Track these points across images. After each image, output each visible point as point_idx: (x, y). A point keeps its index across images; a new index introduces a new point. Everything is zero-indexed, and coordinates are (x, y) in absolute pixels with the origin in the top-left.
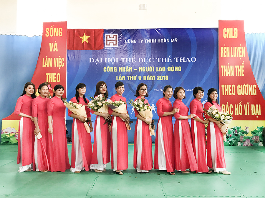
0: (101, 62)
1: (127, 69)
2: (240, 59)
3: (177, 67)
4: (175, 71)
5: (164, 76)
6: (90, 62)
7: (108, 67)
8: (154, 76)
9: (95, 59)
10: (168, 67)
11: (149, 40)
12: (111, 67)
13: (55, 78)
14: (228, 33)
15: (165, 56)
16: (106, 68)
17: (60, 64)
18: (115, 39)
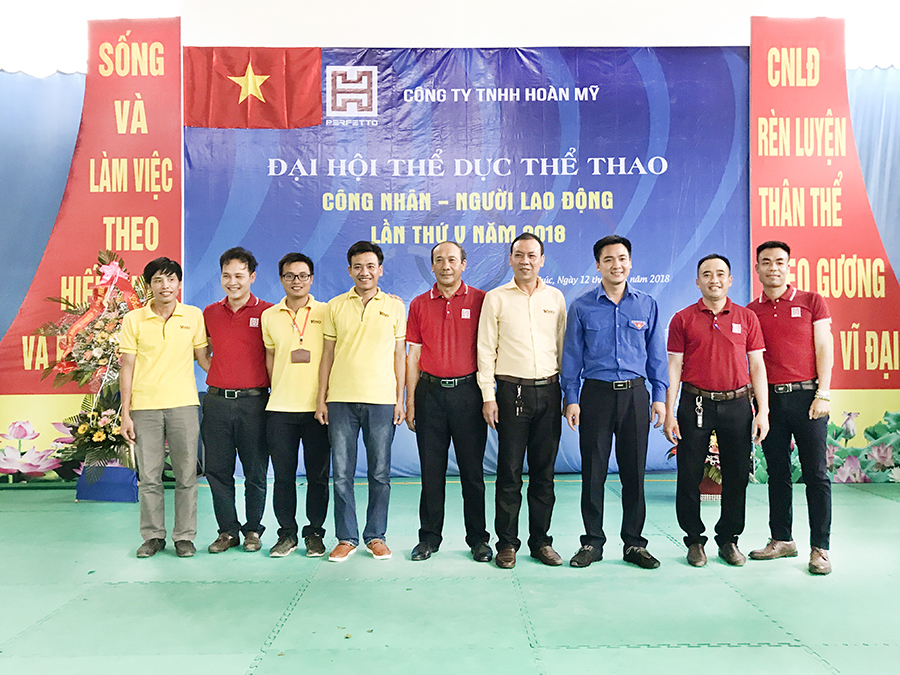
0: (314, 173)
1: (409, 201)
2: (829, 162)
3: (598, 193)
4: (591, 207)
5: (551, 227)
6: (272, 173)
7: (341, 194)
8: (513, 228)
9: (291, 163)
10: (565, 194)
11: (495, 90)
12: (350, 195)
13: (139, 233)
14: (785, 68)
15: (554, 152)
16: (331, 198)
17: (158, 181)
18: (366, 88)
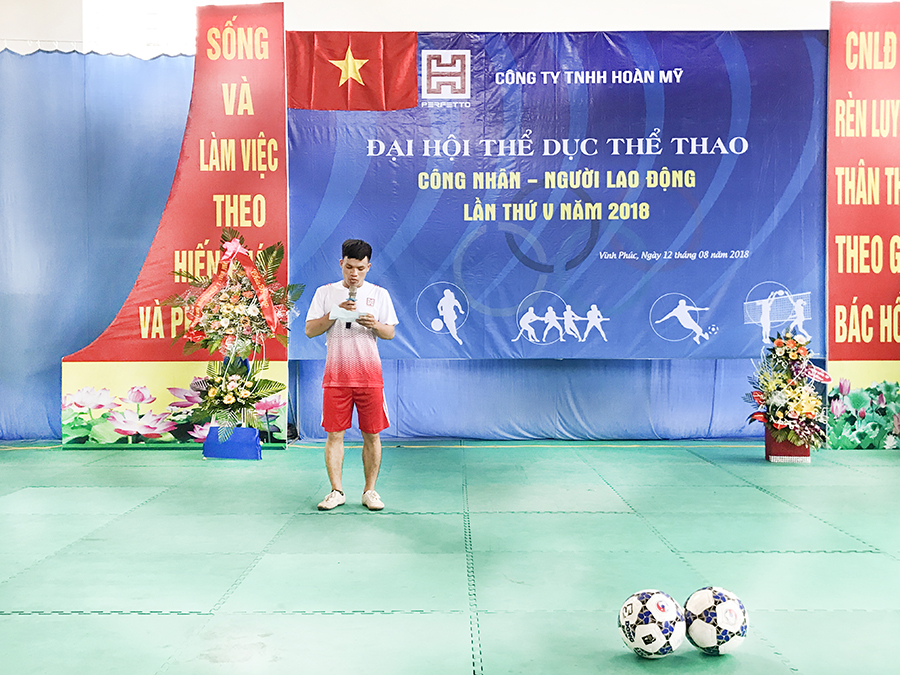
0: (410, 153)
1: (500, 180)
3: (681, 172)
4: (674, 185)
5: (635, 204)
6: (371, 153)
7: (436, 174)
8: (599, 206)
9: (389, 144)
10: (649, 173)
11: (583, 73)
12: (445, 174)
13: (248, 210)
14: (863, 51)
15: (641, 133)
16: (427, 177)
17: (265, 161)
18: (459, 70)
